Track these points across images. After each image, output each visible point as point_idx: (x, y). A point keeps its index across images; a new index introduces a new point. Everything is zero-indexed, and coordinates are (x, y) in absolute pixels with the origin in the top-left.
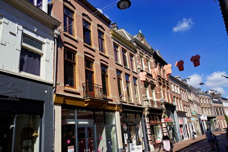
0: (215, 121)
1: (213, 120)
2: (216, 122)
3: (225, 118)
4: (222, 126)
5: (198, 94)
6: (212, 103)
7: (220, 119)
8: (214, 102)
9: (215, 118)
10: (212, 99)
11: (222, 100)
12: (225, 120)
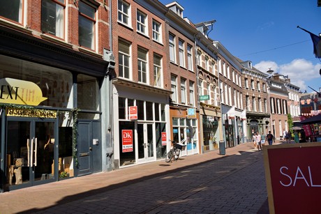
0: (267, 123)
1: (264, 120)
2: (268, 125)
3: (287, 119)
4: (279, 133)
5: (243, 70)
6: (268, 91)
7: (277, 120)
8: (272, 89)
9: (269, 117)
10: (270, 85)
11: (288, 88)
12: (286, 123)
